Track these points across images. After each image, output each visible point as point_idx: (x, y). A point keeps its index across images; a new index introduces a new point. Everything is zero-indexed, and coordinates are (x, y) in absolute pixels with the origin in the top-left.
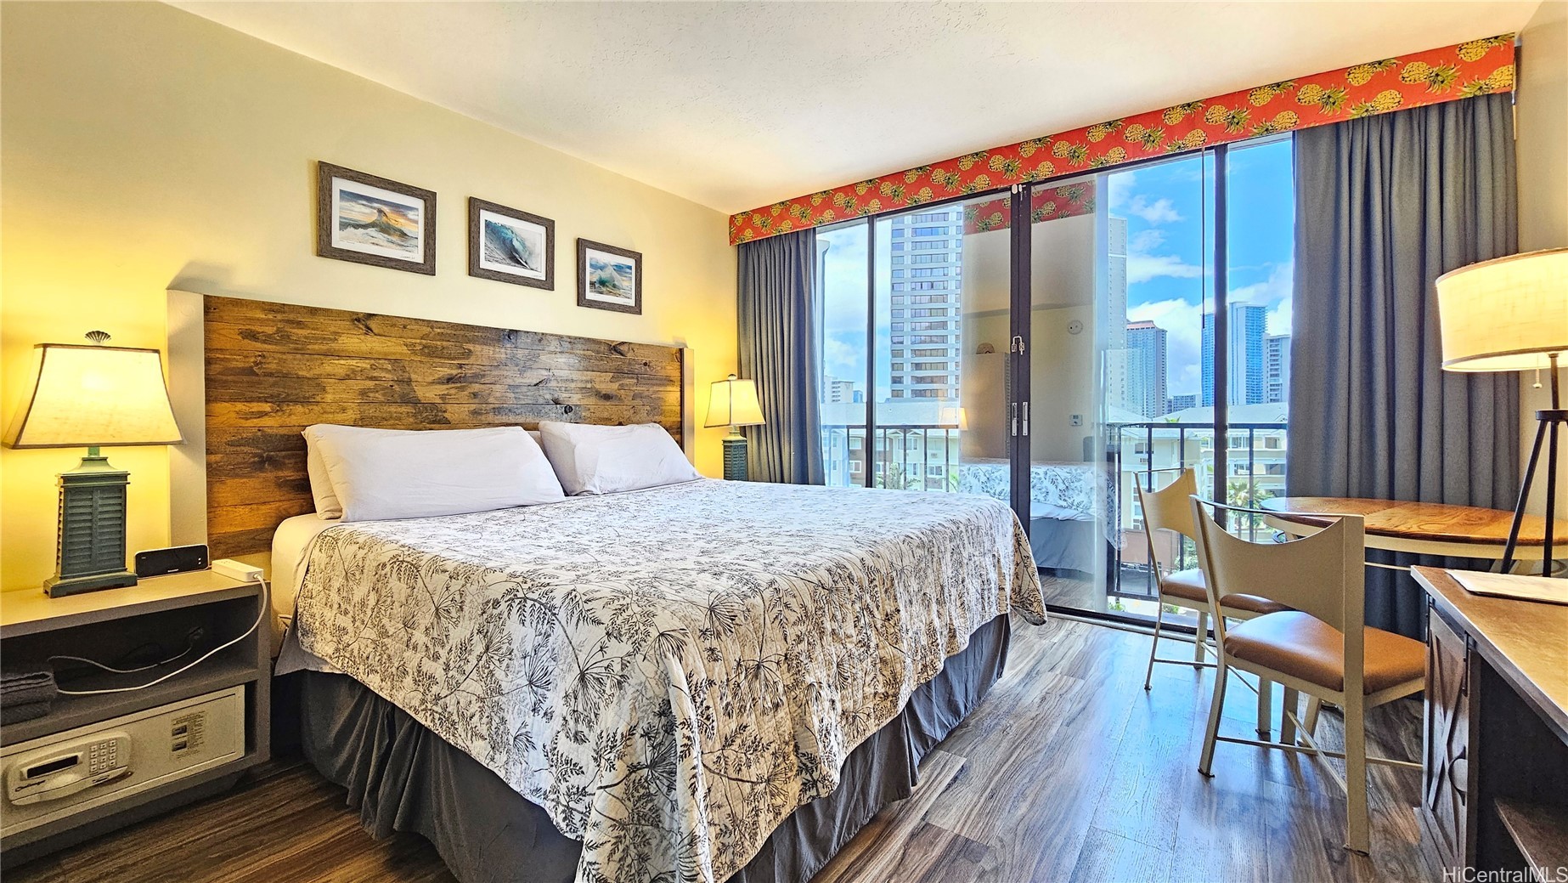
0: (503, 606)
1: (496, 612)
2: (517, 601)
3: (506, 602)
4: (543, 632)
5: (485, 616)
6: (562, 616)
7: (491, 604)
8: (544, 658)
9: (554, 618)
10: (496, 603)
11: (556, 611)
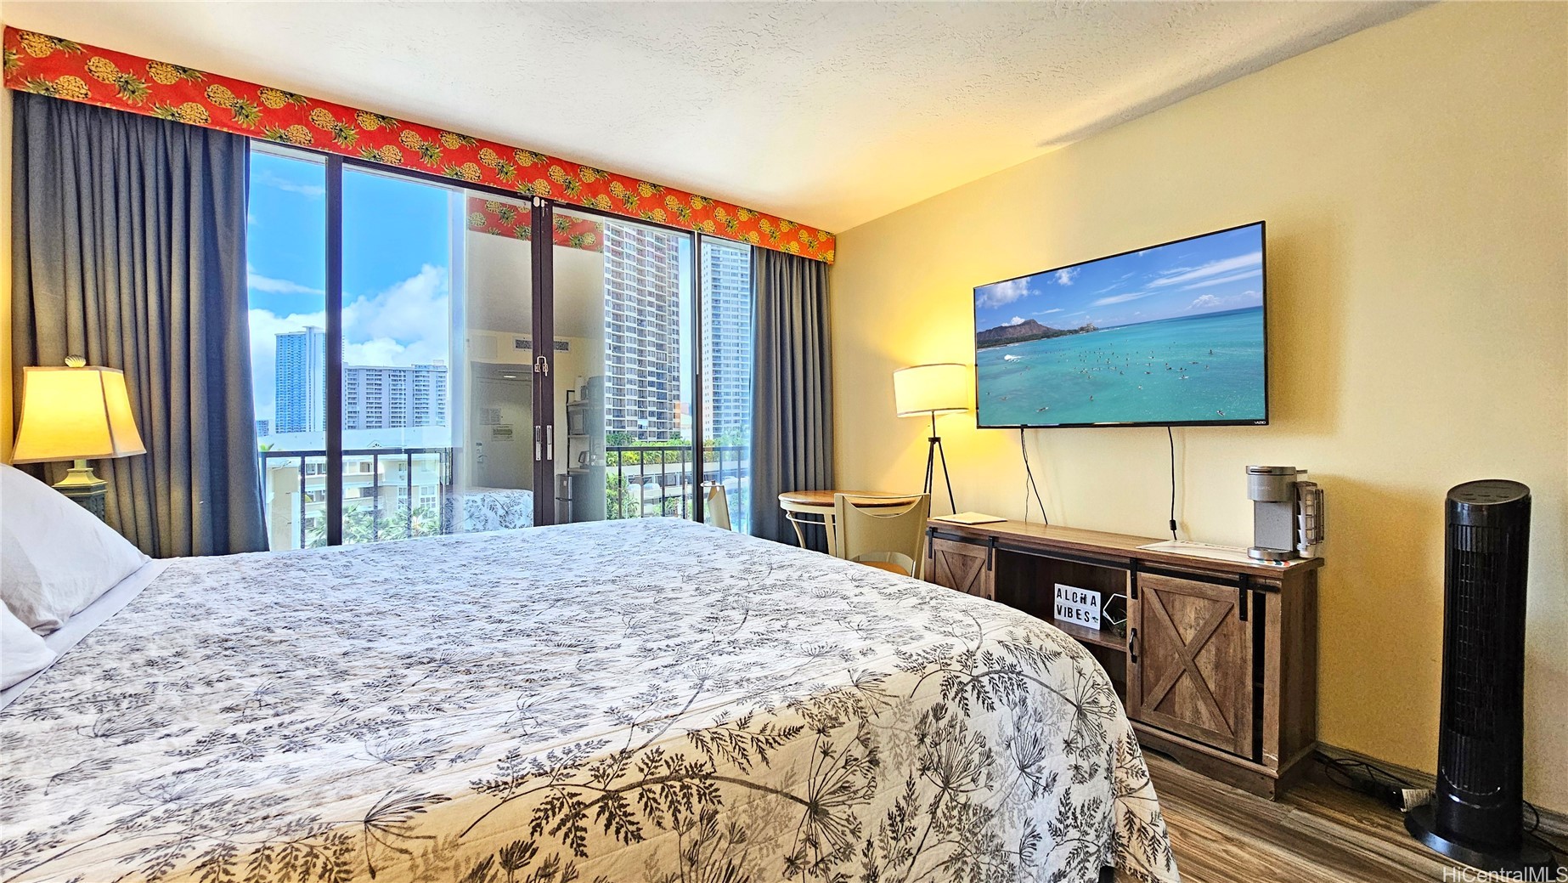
0: (953, 707)
1: (943, 723)
2: (969, 688)
3: (953, 699)
4: (1017, 700)
5: (928, 740)
6: (1027, 670)
7: (931, 717)
8: (1029, 728)
9: (1021, 677)
10: (939, 711)
11: (1018, 669)
